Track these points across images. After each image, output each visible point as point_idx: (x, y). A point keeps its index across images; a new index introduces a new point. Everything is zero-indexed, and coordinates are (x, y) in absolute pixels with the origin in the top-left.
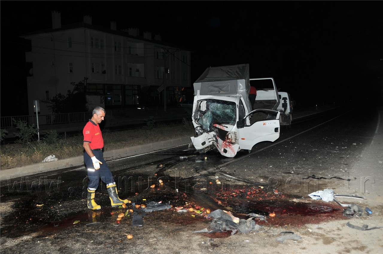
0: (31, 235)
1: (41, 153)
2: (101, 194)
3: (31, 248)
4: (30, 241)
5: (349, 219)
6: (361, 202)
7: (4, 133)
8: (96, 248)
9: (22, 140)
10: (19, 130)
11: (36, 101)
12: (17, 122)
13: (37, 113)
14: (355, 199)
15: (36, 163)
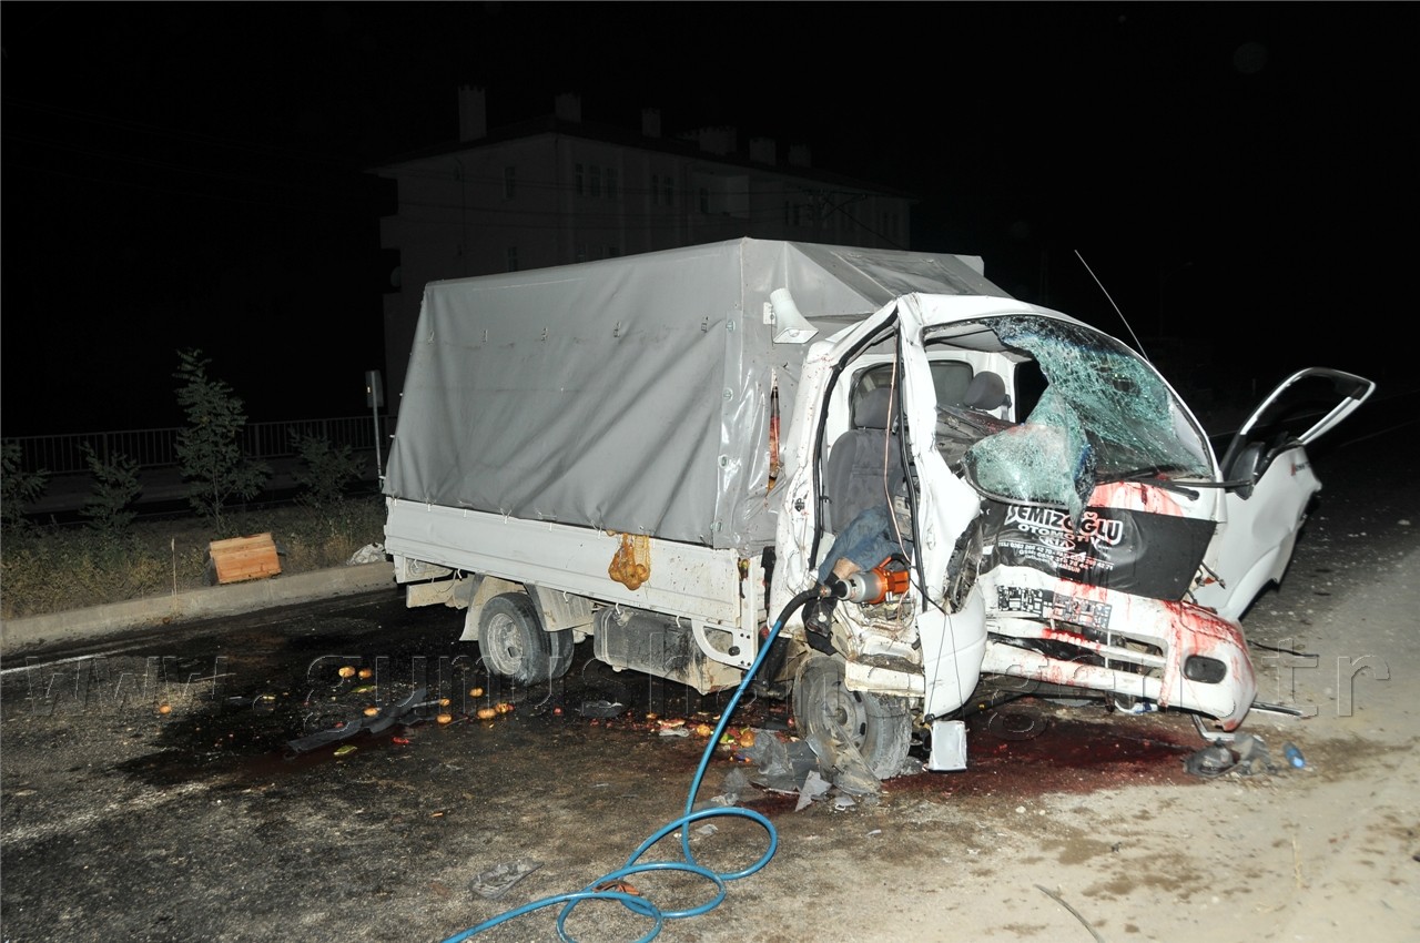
0: (208, 782)
1: (349, 535)
2: (467, 669)
3: (191, 817)
4: (199, 798)
5: (1204, 782)
6: (1280, 729)
7: (262, 473)
8: (361, 830)
9: (315, 494)
10: (306, 463)
11: (373, 374)
12: (302, 439)
13: (375, 410)
14: (1271, 715)
15: (328, 566)
